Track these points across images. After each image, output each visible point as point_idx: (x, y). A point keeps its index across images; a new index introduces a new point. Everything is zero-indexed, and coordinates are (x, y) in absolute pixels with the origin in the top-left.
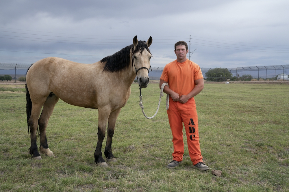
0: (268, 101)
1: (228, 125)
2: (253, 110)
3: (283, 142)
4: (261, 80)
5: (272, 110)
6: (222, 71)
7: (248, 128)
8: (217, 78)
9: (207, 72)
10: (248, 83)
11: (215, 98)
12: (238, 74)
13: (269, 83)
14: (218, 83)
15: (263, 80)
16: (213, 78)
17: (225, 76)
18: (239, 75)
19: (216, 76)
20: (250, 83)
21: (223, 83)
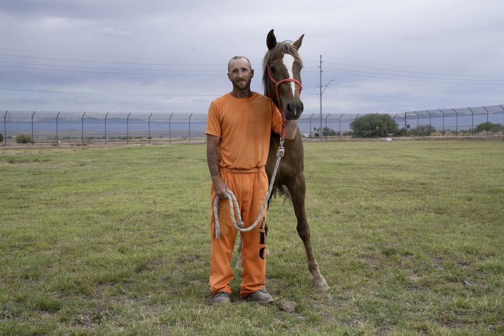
0: (444, 172)
1: (353, 216)
2: (409, 189)
3: (434, 246)
4: (448, 134)
5: (443, 188)
6: (381, 119)
7: (384, 221)
8: (371, 132)
9: (354, 121)
10: (424, 139)
11: (353, 168)
12: (408, 124)
13: (463, 139)
14: (372, 141)
15: (452, 134)
16: (364, 131)
17: (385, 128)
18: (408, 126)
19: (368, 129)
20: (428, 140)
21: (381, 141)
